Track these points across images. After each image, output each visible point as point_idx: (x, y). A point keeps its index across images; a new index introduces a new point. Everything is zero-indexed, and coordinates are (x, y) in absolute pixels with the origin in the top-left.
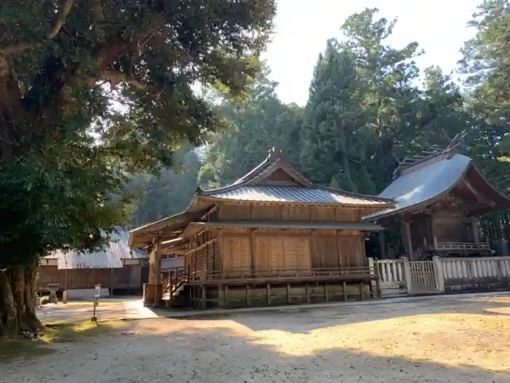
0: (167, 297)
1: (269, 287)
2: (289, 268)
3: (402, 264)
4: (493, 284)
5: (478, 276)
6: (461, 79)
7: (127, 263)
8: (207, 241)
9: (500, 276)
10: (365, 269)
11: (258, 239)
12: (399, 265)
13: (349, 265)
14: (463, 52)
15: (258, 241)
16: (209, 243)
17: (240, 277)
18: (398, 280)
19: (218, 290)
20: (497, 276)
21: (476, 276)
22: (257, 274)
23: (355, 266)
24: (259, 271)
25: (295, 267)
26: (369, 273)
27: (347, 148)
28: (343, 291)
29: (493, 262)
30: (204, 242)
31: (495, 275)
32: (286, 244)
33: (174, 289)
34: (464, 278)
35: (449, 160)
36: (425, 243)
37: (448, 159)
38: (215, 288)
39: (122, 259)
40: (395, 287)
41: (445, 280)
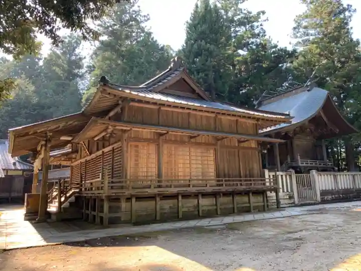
0: (53, 208)
1: (180, 198)
2: (195, 178)
3: (290, 176)
4: (351, 195)
5: (342, 188)
6: (292, 43)
7: (10, 173)
8: (104, 147)
9: (354, 187)
10: (261, 180)
11: (165, 146)
12: (288, 177)
13: (248, 176)
14: (296, 22)
15: (166, 149)
16: (106, 150)
17: (149, 187)
18: (288, 191)
19: (120, 202)
20: (353, 188)
21: (340, 188)
22: (163, 184)
23: (253, 177)
24: (165, 181)
25: (200, 178)
26: (264, 184)
27: (215, 82)
28: (249, 203)
29: (350, 176)
30: (98, 150)
31: (352, 187)
32: (192, 154)
33: (63, 199)
34: (332, 189)
35: (310, 92)
36: (289, 160)
37: (308, 91)
38: (117, 199)
39: (4, 170)
40: (285, 198)
41: (320, 191)
